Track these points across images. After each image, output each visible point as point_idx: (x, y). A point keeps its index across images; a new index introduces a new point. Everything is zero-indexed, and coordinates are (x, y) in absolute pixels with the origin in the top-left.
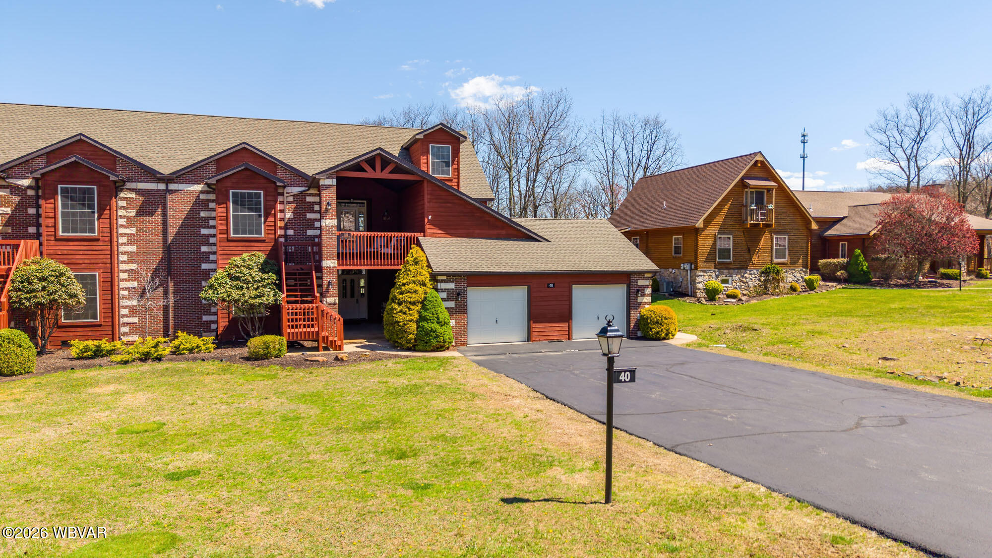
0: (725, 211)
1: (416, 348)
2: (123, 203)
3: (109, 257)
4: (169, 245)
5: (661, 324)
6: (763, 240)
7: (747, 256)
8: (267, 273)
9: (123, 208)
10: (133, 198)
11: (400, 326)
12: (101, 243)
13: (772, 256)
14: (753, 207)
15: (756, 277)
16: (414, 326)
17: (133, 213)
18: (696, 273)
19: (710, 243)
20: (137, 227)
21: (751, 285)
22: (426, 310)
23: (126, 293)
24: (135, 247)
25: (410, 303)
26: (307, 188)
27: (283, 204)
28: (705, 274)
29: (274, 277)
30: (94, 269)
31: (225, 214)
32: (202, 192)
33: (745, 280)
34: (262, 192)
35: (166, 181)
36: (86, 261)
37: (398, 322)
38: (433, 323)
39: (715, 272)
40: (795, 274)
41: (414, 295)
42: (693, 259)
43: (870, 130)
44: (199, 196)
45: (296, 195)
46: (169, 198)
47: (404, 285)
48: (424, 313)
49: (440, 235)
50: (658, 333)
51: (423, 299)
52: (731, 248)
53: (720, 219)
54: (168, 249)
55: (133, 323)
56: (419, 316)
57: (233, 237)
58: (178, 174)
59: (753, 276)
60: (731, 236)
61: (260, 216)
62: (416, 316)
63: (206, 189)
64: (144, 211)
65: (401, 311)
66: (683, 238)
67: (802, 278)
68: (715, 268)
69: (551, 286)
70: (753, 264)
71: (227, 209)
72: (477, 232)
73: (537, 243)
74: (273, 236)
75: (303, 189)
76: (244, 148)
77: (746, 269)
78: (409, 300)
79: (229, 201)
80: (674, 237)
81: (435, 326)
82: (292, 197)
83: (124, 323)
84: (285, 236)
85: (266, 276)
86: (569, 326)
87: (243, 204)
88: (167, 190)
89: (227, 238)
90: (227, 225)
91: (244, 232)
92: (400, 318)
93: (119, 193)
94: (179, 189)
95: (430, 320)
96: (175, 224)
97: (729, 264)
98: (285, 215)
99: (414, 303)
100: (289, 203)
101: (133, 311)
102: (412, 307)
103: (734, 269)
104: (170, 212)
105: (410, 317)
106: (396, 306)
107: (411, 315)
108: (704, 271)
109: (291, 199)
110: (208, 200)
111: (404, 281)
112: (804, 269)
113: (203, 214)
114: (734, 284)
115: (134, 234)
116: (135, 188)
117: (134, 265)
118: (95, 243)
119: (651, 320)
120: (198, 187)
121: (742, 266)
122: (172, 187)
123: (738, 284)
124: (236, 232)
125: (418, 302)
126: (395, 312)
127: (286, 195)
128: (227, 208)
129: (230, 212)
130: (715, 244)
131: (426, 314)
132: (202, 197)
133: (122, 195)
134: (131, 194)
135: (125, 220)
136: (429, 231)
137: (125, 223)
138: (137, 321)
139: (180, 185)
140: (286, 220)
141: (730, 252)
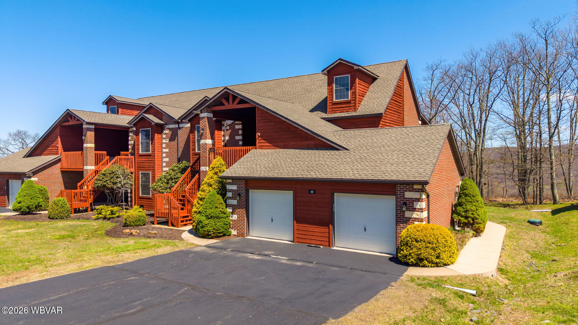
2: (164, 136)
3: (154, 164)
4: (179, 157)
9: (165, 139)
10: (168, 133)
12: (152, 157)
17: (168, 141)
20: (169, 148)
24: (168, 158)
27: (225, 131)
30: (149, 170)
31: (194, 139)
35: (177, 123)
36: (147, 166)
46: (179, 132)
49: (266, 147)
54: (179, 160)
57: (197, 153)
58: (181, 119)
64: (172, 139)
69: (312, 192)
71: (195, 136)
72: (292, 143)
73: (335, 151)
79: (195, 130)
82: (229, 126)
86: (329, 233)
88: (179, 128)
89: (195, 153)
90: (195, 145)
93: (163, 131)
94: (183, 126)
96: (181, 146)
98: (225, 138)
100: (227, 130)
104: (180, 139)
109: (228, 128)
115: (167, 152)
116: (168, 128)
117: (167, 168)
118: (150, 157)
120: (188, 125)
127: (225, 125)
129: (196, 138)
134: (167, 131)
135: (165, 145)
136: (259, 144)
137: (165, 147)
139: (183, 124)
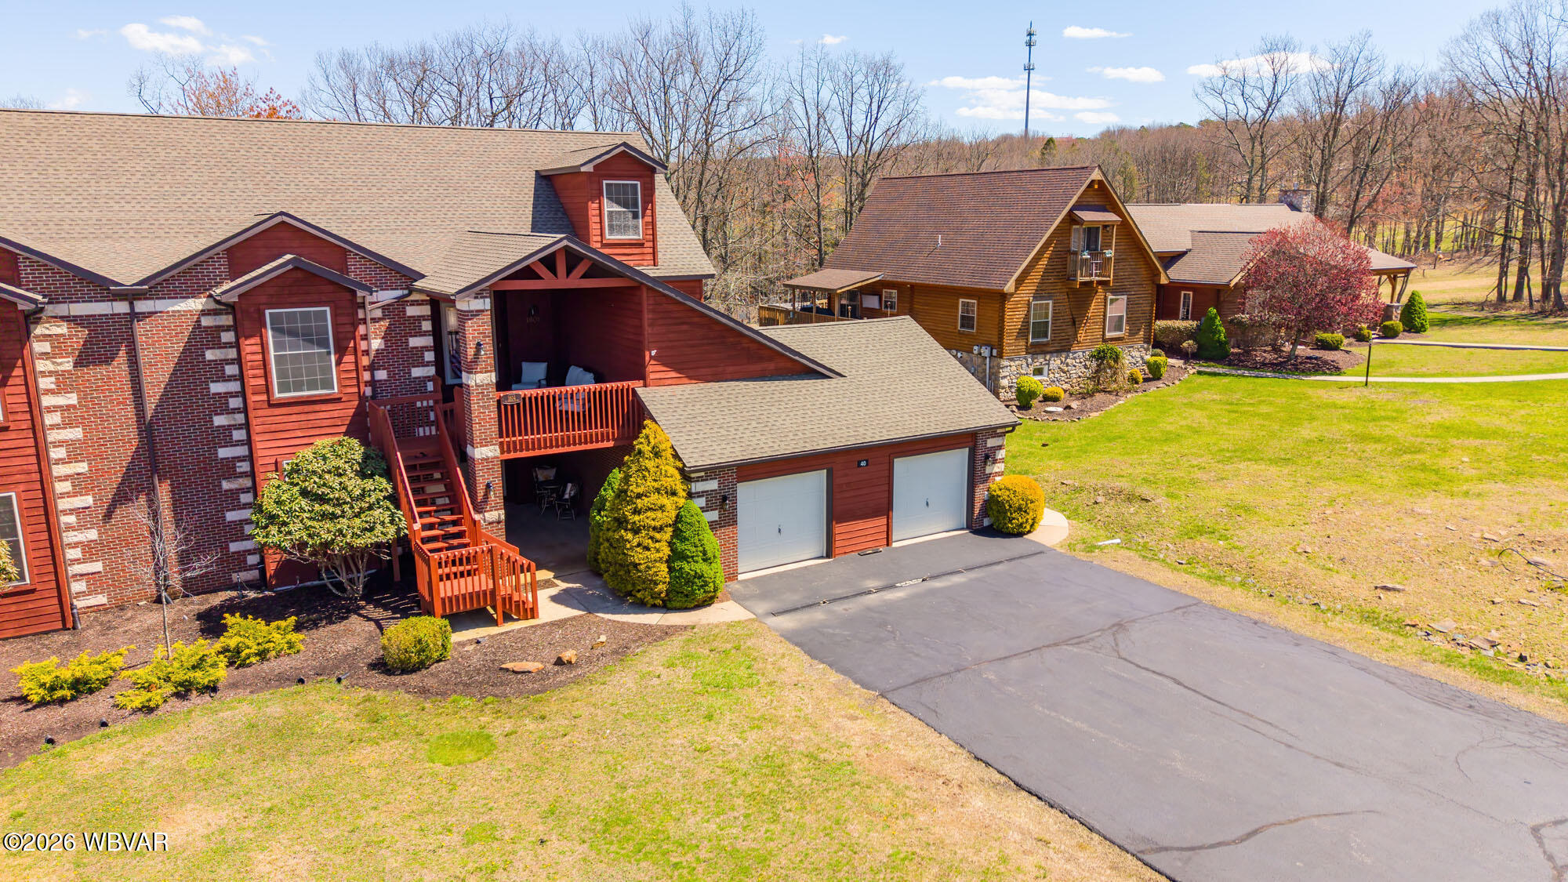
0: (1044, 262)
1: (669, 605)
2: (45, 347)
3: (34, 460)
4: (150, 423)
5: (1025, 512)
6: (1093, 307)
7: (1070, 331)
8: (371, 476)
9: (45, 355)
10: (62, 335)
11: (641, 572)
12: (13, 435)
13: (1104, 329)
14: (1086, 256)
15: (1081, 363)
16: (664, 568)
17: (67, 364)
18: (999, 364)
19: (1021, 314)
20: (79, 391)
21: (1074, 376)
22: (684, 540)
23: (72, 519)
24: (80, 429)
25: (654, 529)
26: (406, 292)
27: (365, 323)
28: (1012, 363)
29: (384, 483)
30: (6, 487)
31: (260, 357)
32: (204, 313)
33: (1066, 369)
34: (328, 309)
35: (130, 297)
37: (636, 565)
38: (697, 562)
39: (1026, 359)
40: (1133, 354)
41: (659, 514)
42: (995, 339)
43: (1200, 90)
44: (198, 321)
45: (388, 305)
46: (140, 328)
47: (639, 496)
48: (680, 546)
49: (669, 382)
50: (1021, 525)
51: (674, 519)
52: (1050, 319)
53: (1036, 276)
54: (147, 430)
55: (92, 574)
56: (672, 550)
57: (280, 399)
58: (153, 283)
59: (1078, 361)
60: (1050, 302)
61: (329, 353)
62: (667, 551)
63: (212, 305)
64: (90, 357)
65: (639, 545)
66: (978, 305)
67: (1142, 358)
68: (1027, 353)
69: (863, 464)
70: (1079, 342)
73: (824, 381)
74: (356, 390)
75: (399, 293)
76: (283, 222)
77: (1069, 350)
78: (653, 523)
79: (265, 327)
80: (961, 300)
81: (701, 567)
82: (380, 310)
83: (75, 576)
84: (373, 383)
85: (369, 484)
86: (888, 524)
87: (292, 333)
88: (134, 316)
89: (269, 401)
90: (266, 375)
91: (298, 387)
92: (638, 556)
93: (32, 326)
94: (158, 309)
95: (692, 557)
96: (156, 379)
97: (1046, 344)
98: (369, 345)
99: (660, 529)
100: (374, 320)
101: (90, 551)
102: (658, 536)
103: (1051, 352)
104: (144, 357)
105: (658, 555)
106: (630, 536)
107: (658, 551)
108: (1012, 360)
109: (378, 313)
110: (216, 327)
111: (640, 490)
112: (1145, 346)
113: (210, 355)
114: (1051, 375)
115: (74, 407)
116: (67, 314)
117: (81, 464)
118: (0, 436)
119: (1010, 506)
120: (196, 304)
121: (1063, 347)
122: (142, 306)
123: (1057, 375)
124: (283, 388)
125: (666, 526)
126: (628, 546)
127: (368, 307)
128: (262, 345)
129: (268, 353)
130: (1027, 316)
131: (683, 547)
132: (206, 322)
133: (39, 330)
134: (58, 326)
135: (53, 379)
136: (652, 376)
137: (53, 386)
138: (101, 569)
139: (157, 301)
140: (373, 354)
141: (1047, 327)
